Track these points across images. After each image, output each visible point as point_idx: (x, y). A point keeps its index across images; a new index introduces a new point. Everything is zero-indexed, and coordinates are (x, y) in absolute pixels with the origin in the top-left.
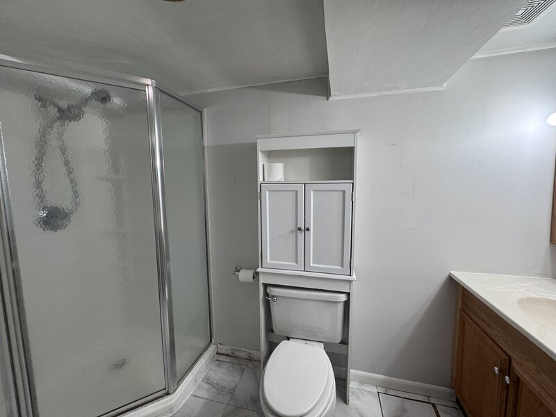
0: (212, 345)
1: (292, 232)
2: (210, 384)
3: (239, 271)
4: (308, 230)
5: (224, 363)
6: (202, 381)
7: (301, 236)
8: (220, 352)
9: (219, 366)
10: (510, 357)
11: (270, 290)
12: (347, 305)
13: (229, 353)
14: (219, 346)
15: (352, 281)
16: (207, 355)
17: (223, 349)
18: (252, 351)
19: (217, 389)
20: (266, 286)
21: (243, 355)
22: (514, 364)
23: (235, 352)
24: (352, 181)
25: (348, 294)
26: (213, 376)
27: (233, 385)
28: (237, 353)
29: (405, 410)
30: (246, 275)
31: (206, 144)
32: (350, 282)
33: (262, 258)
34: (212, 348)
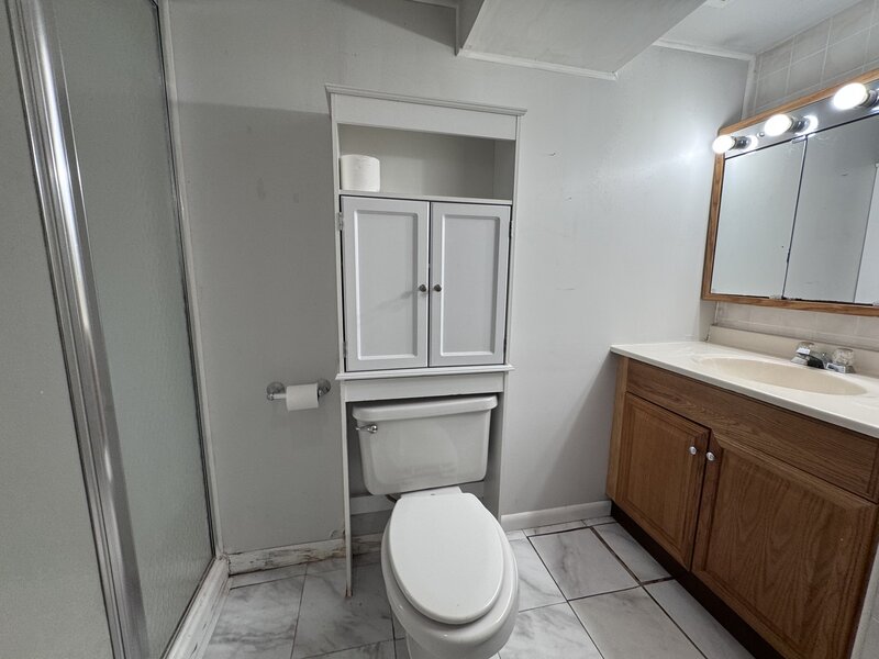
0: (217, 562)
1: (406, 295)
2: (234, 640)
3: (282, 390)
4: (438, 289)
5: (252, 588)
6: (211, 642)
7: (423, 302)
8: (235, 570)
9: (243, 597)
10: (710, 429)
11: (358, 414)
12: (495, 414)
13: (261, 564)
14: (233, 559)
15: (507, 372)
16: (210, 586)
17: (243, 562)
18: (312, 546)
19: (254, 643)
20: (351, 406)
21: (293, 558)
22: (716, 435)
23: (273, 559)
24: (510, 202)
25: (499, 395)
26: (235, 621)
27: (288, 621)
28: (278, 560)
29: (565, 548)
30: (300, 396)
31: (174, 96)
32: (504, 373)
33: (345, 352)
34: (219, 568)
